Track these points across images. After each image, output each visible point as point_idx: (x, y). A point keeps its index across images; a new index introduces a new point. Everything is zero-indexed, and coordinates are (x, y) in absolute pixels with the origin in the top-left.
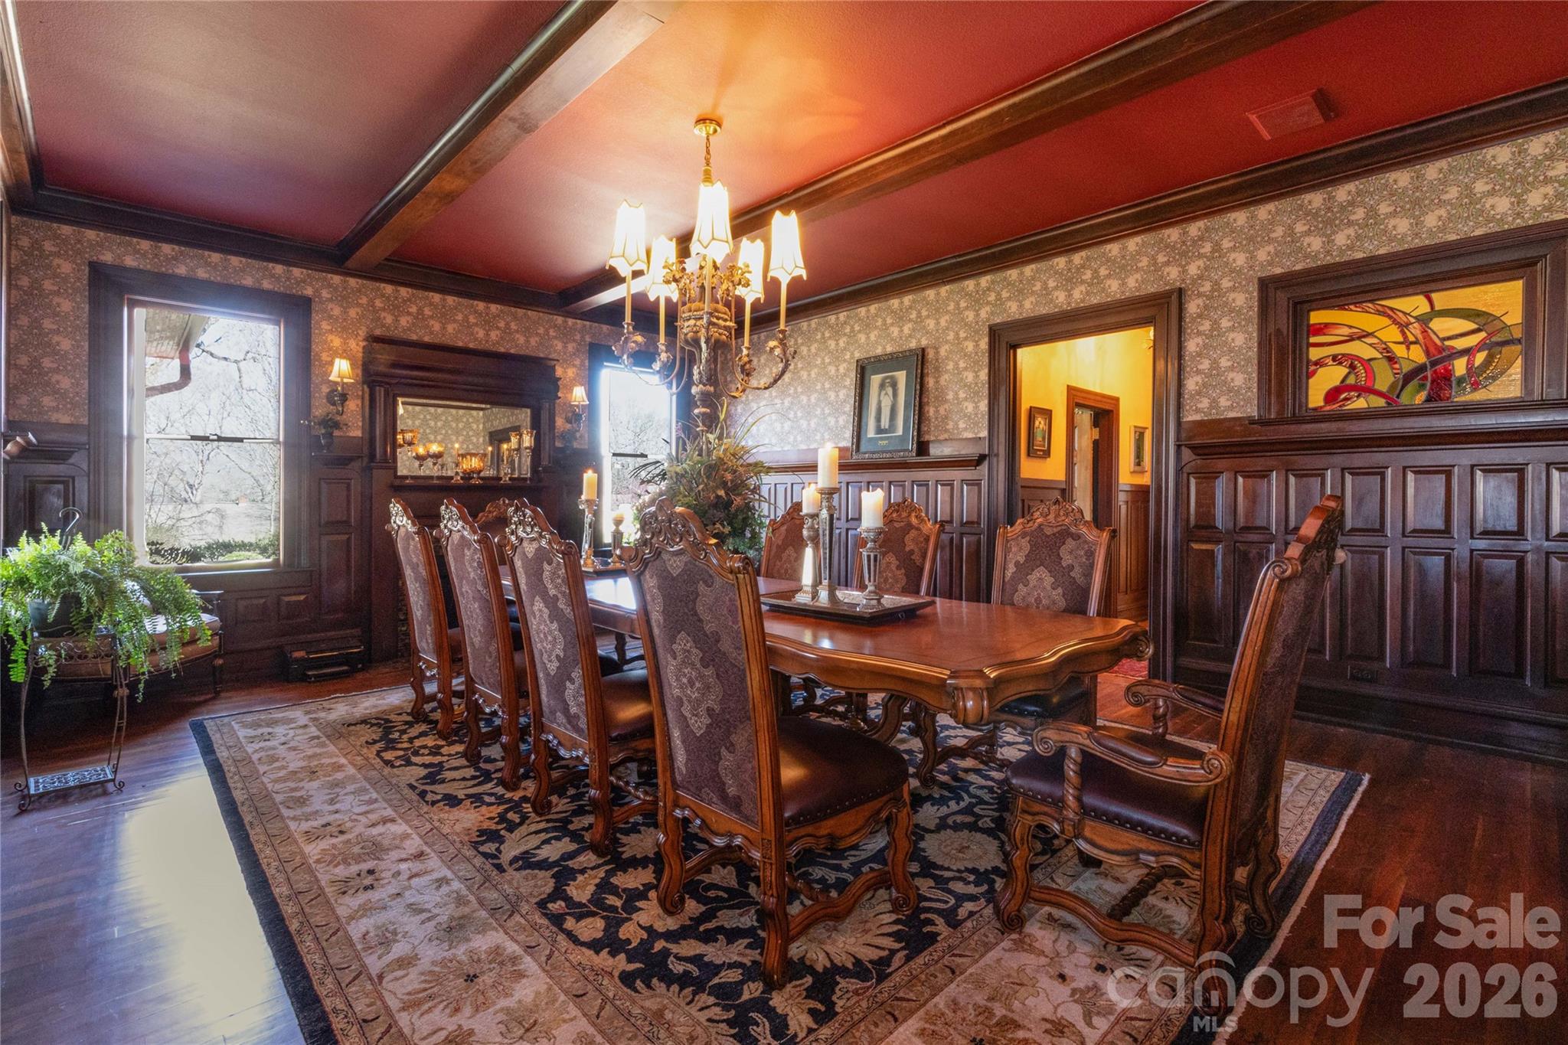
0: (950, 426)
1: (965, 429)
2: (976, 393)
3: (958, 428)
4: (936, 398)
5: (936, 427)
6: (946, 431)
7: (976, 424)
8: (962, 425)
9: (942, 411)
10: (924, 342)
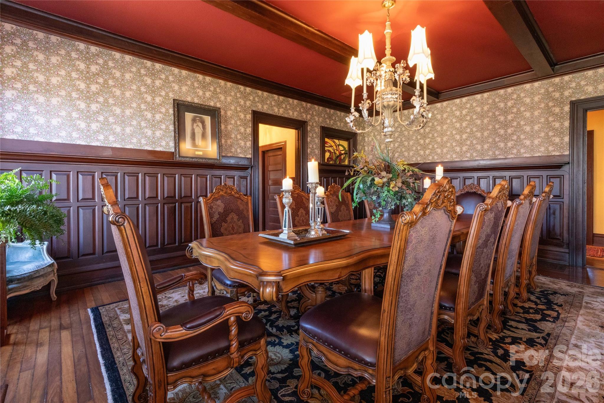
0: (233, 150)
1: (241, 153)
2: (245, 138)
3: (237, 152)
4: (226, 135)
5: (226, 149)
6: (231, 152)
7: (245, 151)
8: (239, 151)
9: (229, 142)
10: (218, 105)
